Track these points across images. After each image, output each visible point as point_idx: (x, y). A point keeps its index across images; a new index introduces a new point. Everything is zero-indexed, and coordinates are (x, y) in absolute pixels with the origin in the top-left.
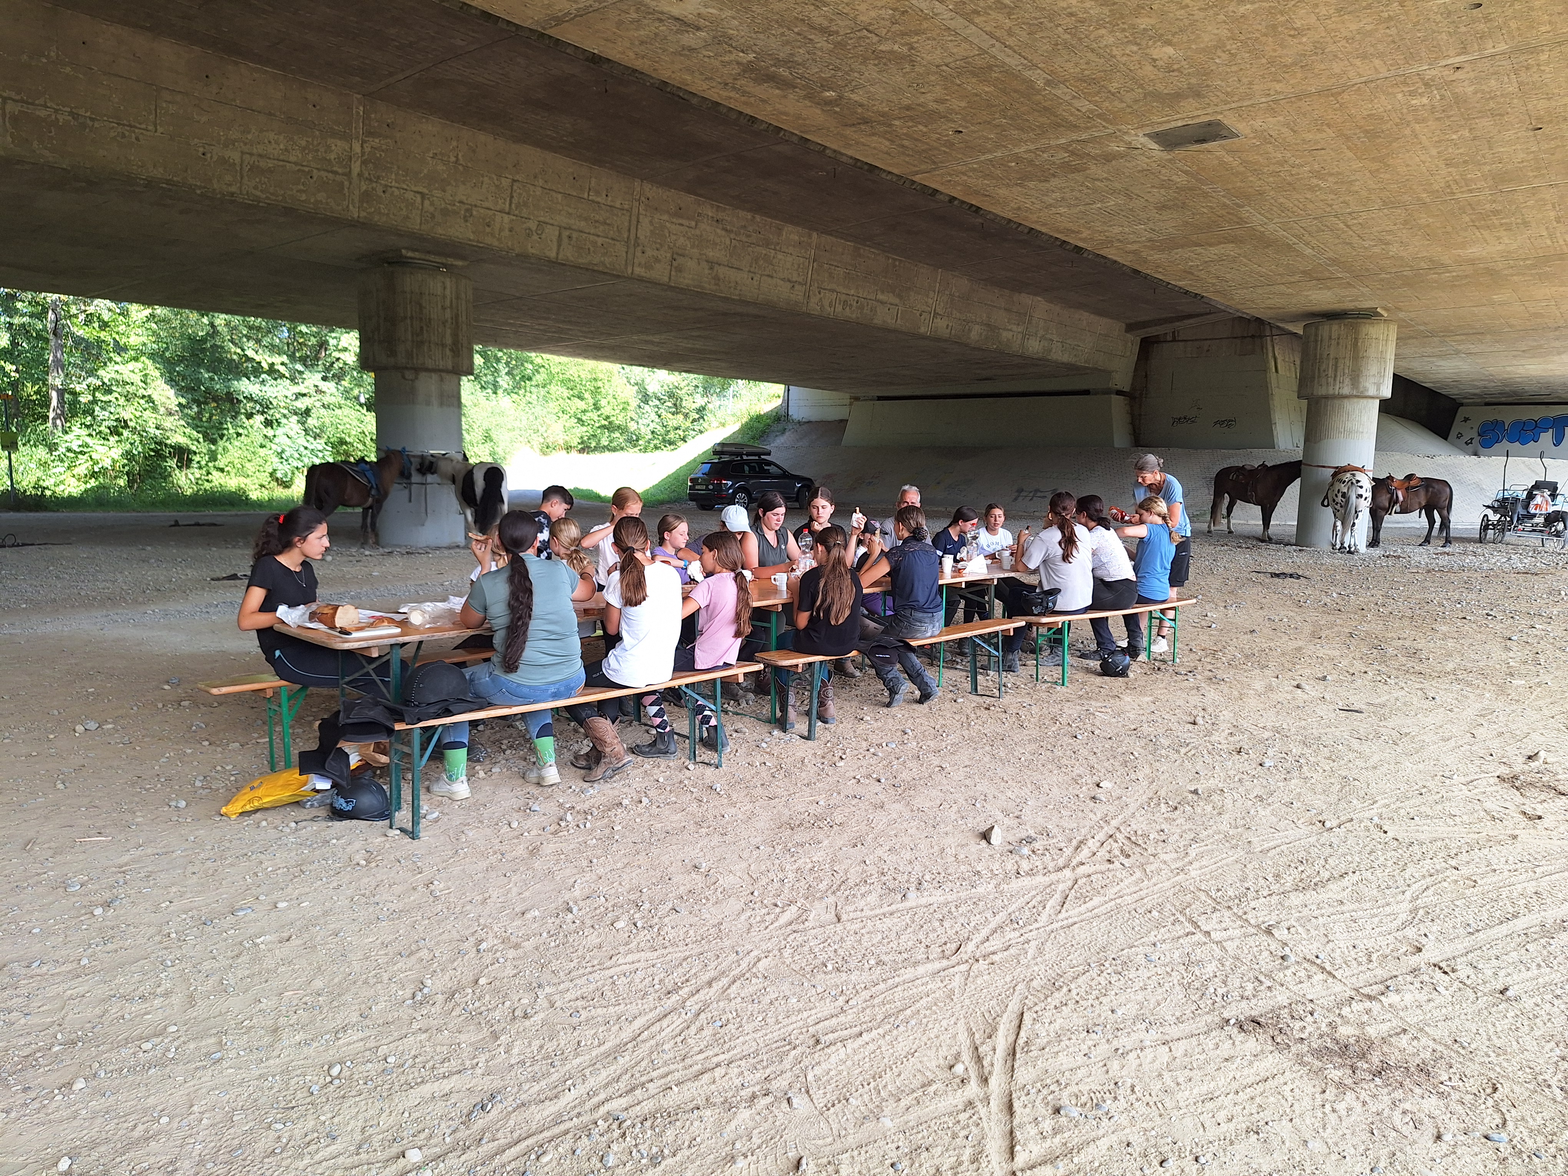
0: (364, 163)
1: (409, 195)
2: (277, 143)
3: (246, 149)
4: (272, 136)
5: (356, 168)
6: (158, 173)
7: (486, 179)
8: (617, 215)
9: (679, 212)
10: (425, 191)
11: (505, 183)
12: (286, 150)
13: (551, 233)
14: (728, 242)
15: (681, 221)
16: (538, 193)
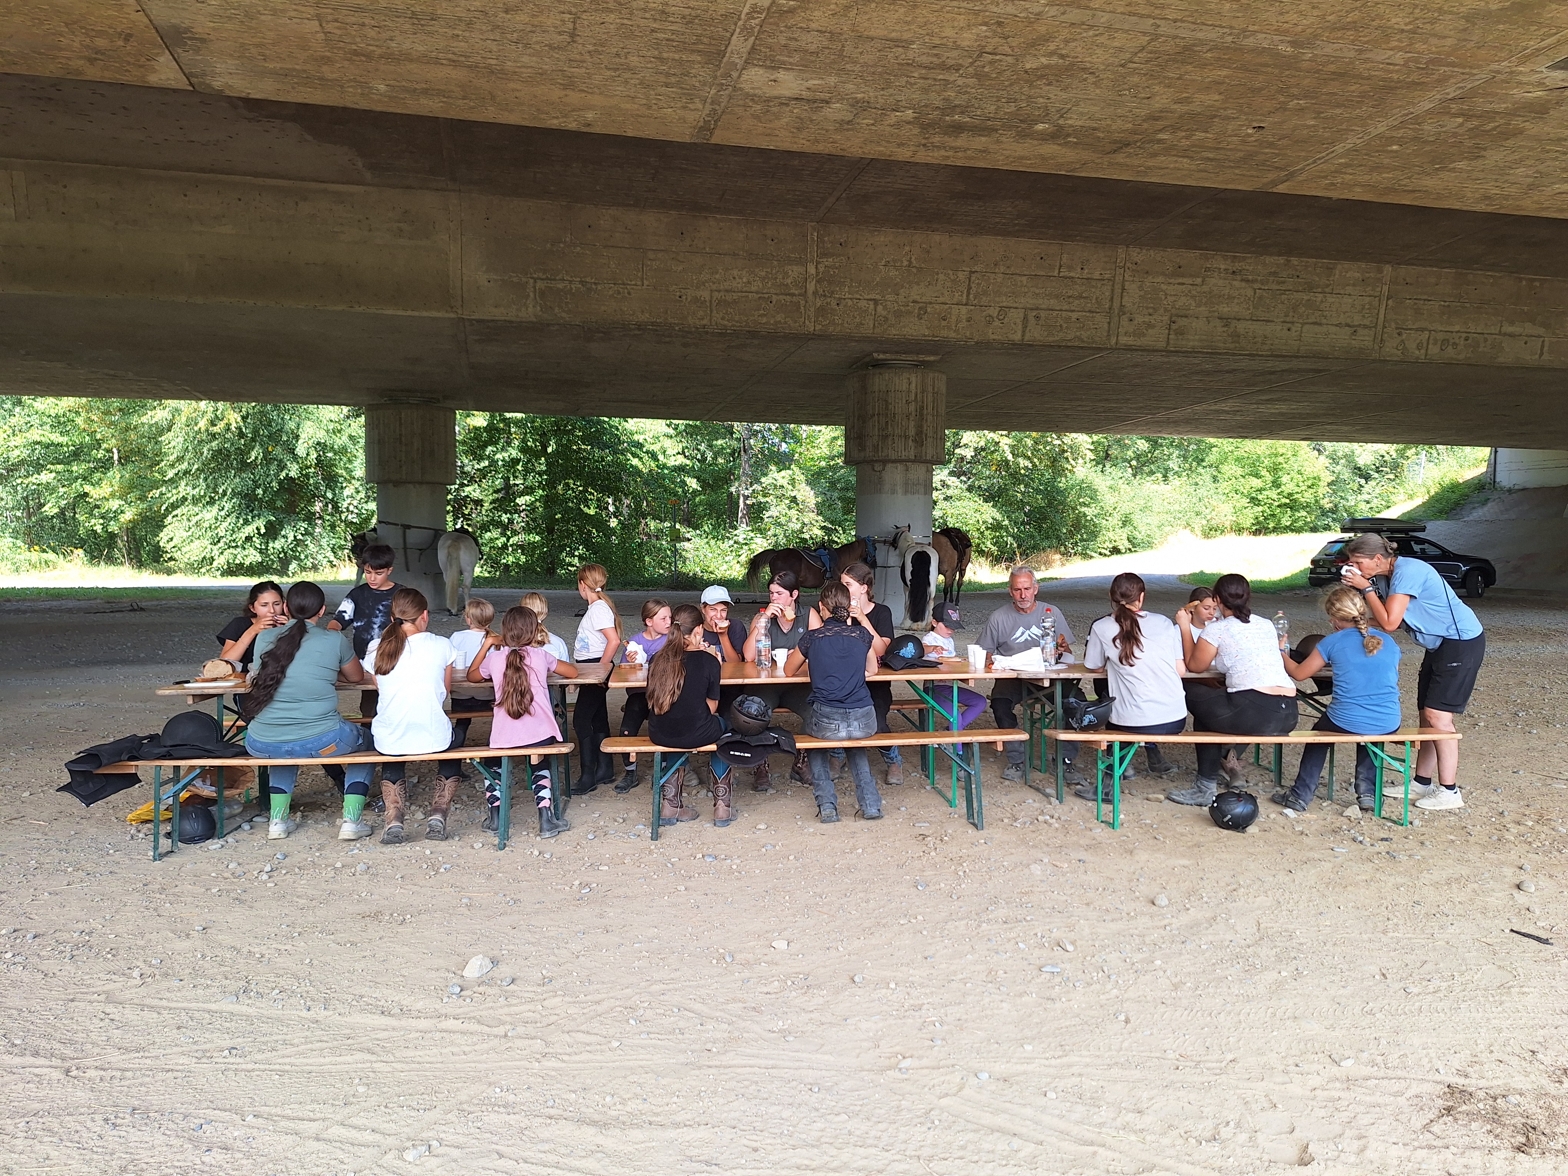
0: (818, 281)
1: (863, 303)
2: (740, 278)
3: (714, 287)
4: (735, 272)
5: (811, 287)
6: (645, 317)
7: (941, 276)
8: (1096, 287)
9: (1179, 271)
10: (878, 297)
11: (961, 276)
12: (749, 282)
13: (1016, 316)
14: (1250, 293)
15: (1180, 280)
16: (999, 280)
